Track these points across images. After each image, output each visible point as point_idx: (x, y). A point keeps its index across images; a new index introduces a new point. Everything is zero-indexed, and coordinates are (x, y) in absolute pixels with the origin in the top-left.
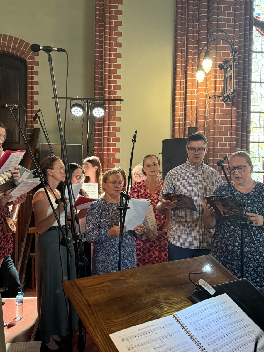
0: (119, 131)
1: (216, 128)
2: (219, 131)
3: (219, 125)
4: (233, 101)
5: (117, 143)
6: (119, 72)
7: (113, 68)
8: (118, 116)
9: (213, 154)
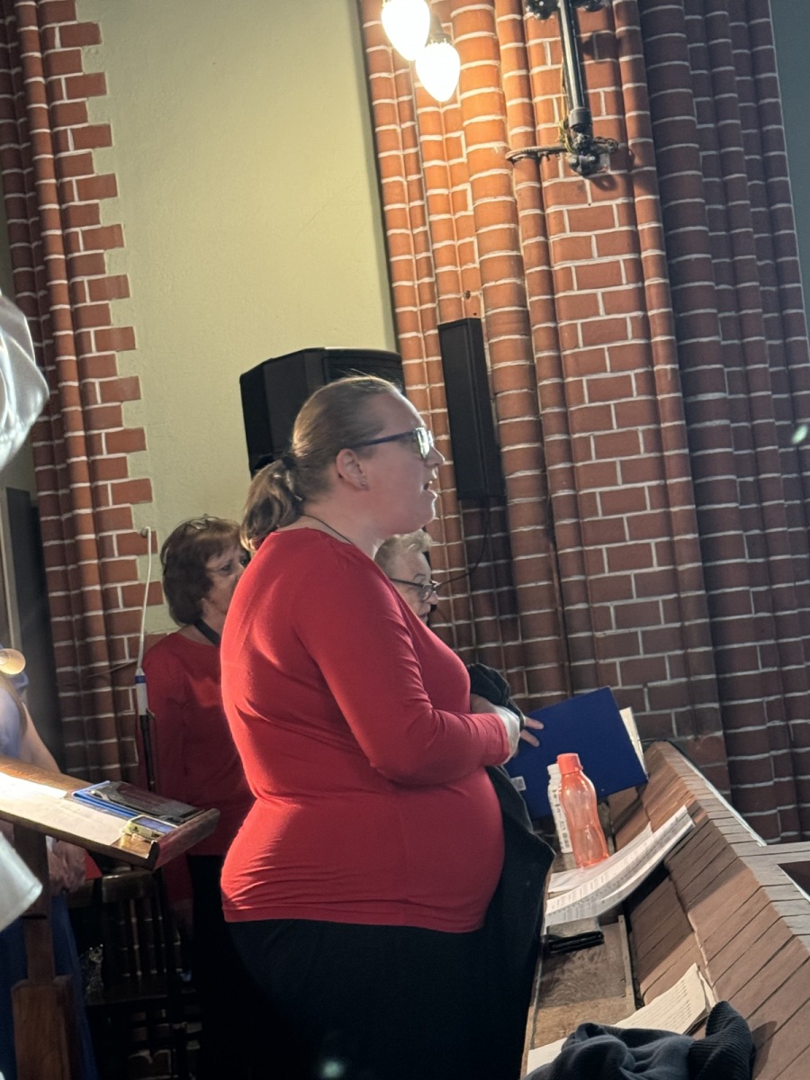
0: (136, 396)
1: (562, 308)
2: (579, 322)
3: (575, 292)
4: (631, 159)
5: (130, 458)
6: (97, 111)
7: (66, 101)
8: (123, 326)
9: (568, 443)
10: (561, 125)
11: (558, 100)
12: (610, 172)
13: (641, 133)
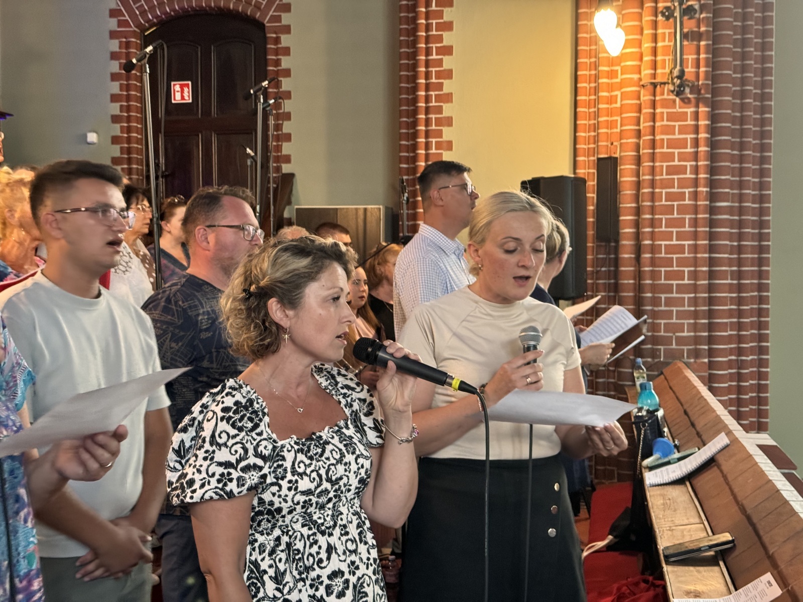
1: (658, 157)
2: (665, 164)
3: (665, 150)
4: (699, 91)
6: (448, 39)
7: (434, 33)
8: (448, 139)
9: (652, 219)
10: (669, 71)
11: (669, 60)
12: (689, 96)
13: (706, 79)
